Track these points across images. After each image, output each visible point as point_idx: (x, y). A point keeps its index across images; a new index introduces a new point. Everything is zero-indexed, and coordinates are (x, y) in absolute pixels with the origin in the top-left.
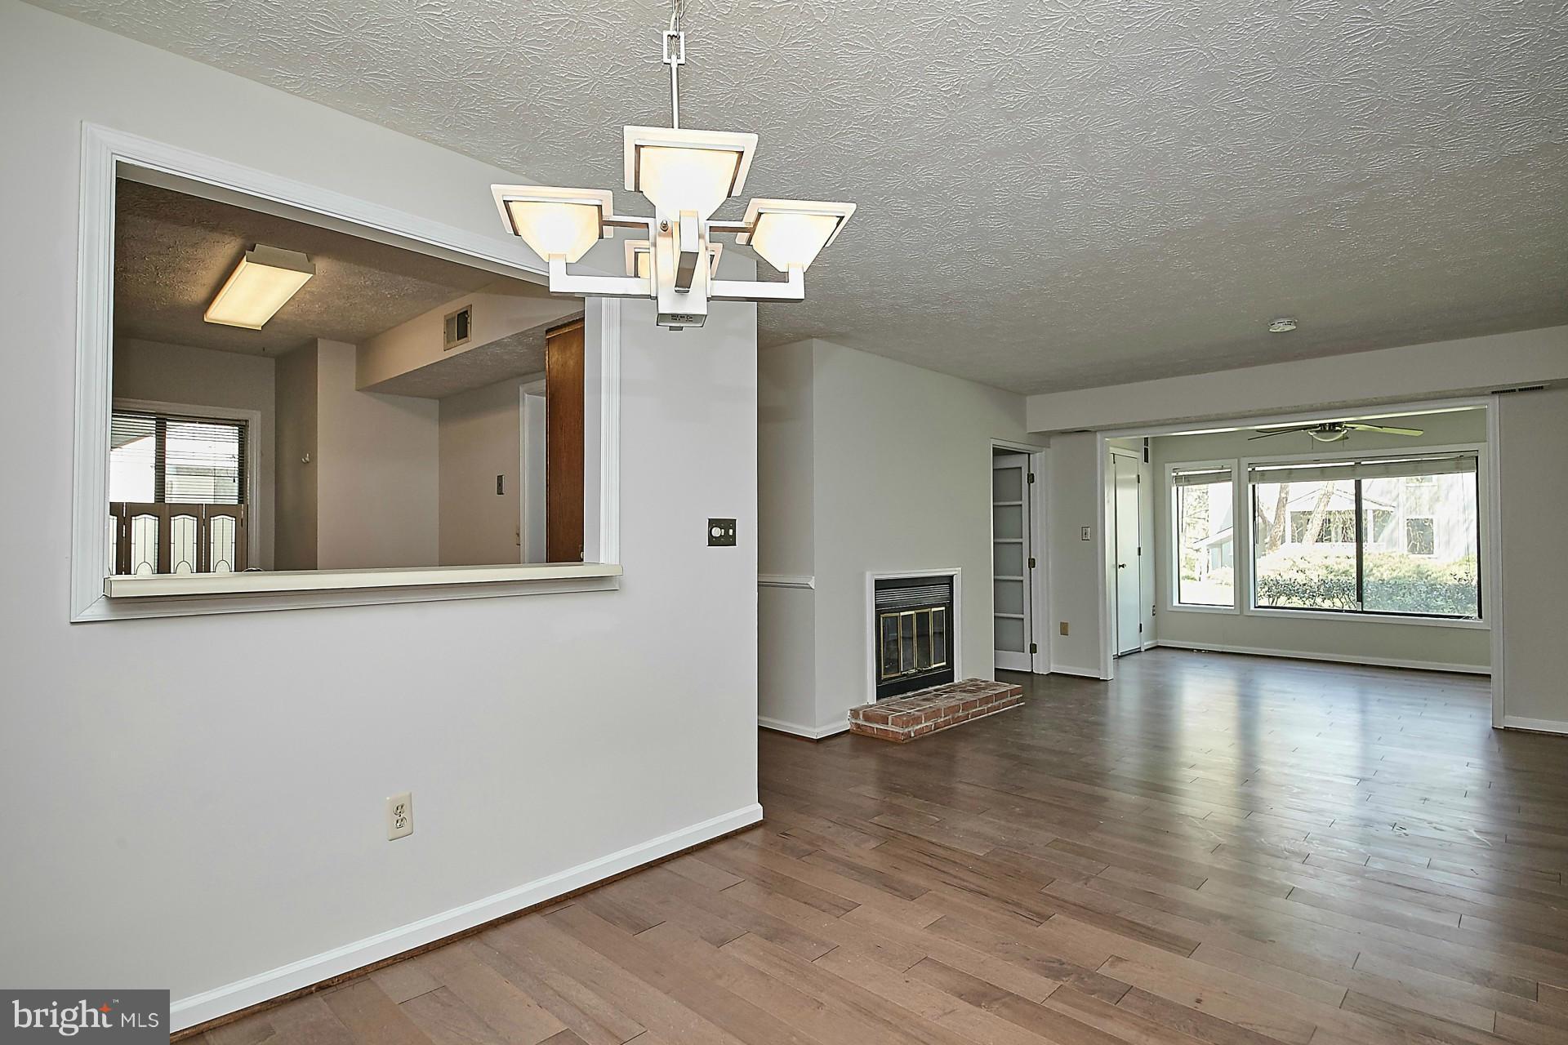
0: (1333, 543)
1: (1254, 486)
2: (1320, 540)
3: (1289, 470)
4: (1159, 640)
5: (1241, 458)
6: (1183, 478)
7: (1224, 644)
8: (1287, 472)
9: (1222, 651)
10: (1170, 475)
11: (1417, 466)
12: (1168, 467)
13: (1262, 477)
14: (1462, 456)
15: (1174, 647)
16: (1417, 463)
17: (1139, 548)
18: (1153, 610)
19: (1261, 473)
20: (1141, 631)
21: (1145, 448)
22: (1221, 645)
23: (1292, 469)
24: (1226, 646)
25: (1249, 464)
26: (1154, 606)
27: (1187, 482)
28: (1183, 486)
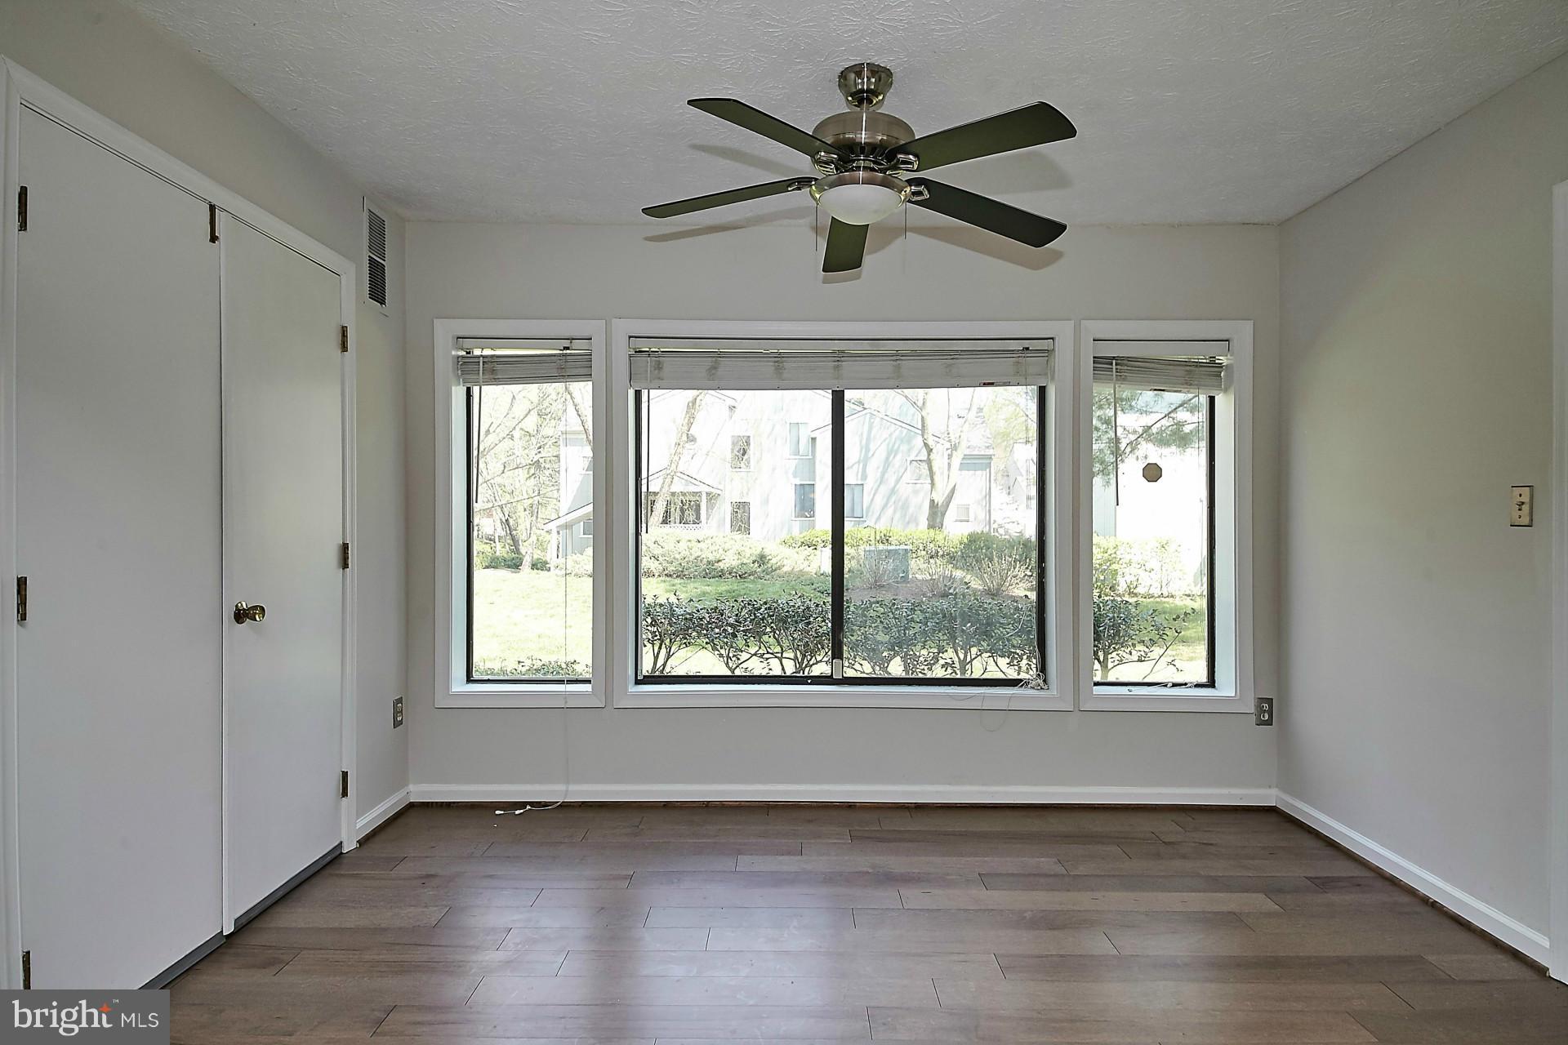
0: (672, 524)
1: (638, 394)
2: (665, 521)
3: (714, 359)
4: (411, 787)
5: (614, 320)
6: (481, 364)
7: (568, 782)
8: (708, 362)
9: (563, 802)
10: (446, 353)
11: (950, 365)
12: (444, 331)
13: (655, 370)
14: (1027, 349)
15: (449, 805)
16: (952, 357)
17: (345, 547)
18: (397, 712)
19: (656, 361)
20: (345, 793)
21: (371, 260)
22: (561, 787)
23: (720, 355)
24: (573, 787)
25: (630, 337)
26: (400, 701)
27: (492, 376)
28: (483, 387)
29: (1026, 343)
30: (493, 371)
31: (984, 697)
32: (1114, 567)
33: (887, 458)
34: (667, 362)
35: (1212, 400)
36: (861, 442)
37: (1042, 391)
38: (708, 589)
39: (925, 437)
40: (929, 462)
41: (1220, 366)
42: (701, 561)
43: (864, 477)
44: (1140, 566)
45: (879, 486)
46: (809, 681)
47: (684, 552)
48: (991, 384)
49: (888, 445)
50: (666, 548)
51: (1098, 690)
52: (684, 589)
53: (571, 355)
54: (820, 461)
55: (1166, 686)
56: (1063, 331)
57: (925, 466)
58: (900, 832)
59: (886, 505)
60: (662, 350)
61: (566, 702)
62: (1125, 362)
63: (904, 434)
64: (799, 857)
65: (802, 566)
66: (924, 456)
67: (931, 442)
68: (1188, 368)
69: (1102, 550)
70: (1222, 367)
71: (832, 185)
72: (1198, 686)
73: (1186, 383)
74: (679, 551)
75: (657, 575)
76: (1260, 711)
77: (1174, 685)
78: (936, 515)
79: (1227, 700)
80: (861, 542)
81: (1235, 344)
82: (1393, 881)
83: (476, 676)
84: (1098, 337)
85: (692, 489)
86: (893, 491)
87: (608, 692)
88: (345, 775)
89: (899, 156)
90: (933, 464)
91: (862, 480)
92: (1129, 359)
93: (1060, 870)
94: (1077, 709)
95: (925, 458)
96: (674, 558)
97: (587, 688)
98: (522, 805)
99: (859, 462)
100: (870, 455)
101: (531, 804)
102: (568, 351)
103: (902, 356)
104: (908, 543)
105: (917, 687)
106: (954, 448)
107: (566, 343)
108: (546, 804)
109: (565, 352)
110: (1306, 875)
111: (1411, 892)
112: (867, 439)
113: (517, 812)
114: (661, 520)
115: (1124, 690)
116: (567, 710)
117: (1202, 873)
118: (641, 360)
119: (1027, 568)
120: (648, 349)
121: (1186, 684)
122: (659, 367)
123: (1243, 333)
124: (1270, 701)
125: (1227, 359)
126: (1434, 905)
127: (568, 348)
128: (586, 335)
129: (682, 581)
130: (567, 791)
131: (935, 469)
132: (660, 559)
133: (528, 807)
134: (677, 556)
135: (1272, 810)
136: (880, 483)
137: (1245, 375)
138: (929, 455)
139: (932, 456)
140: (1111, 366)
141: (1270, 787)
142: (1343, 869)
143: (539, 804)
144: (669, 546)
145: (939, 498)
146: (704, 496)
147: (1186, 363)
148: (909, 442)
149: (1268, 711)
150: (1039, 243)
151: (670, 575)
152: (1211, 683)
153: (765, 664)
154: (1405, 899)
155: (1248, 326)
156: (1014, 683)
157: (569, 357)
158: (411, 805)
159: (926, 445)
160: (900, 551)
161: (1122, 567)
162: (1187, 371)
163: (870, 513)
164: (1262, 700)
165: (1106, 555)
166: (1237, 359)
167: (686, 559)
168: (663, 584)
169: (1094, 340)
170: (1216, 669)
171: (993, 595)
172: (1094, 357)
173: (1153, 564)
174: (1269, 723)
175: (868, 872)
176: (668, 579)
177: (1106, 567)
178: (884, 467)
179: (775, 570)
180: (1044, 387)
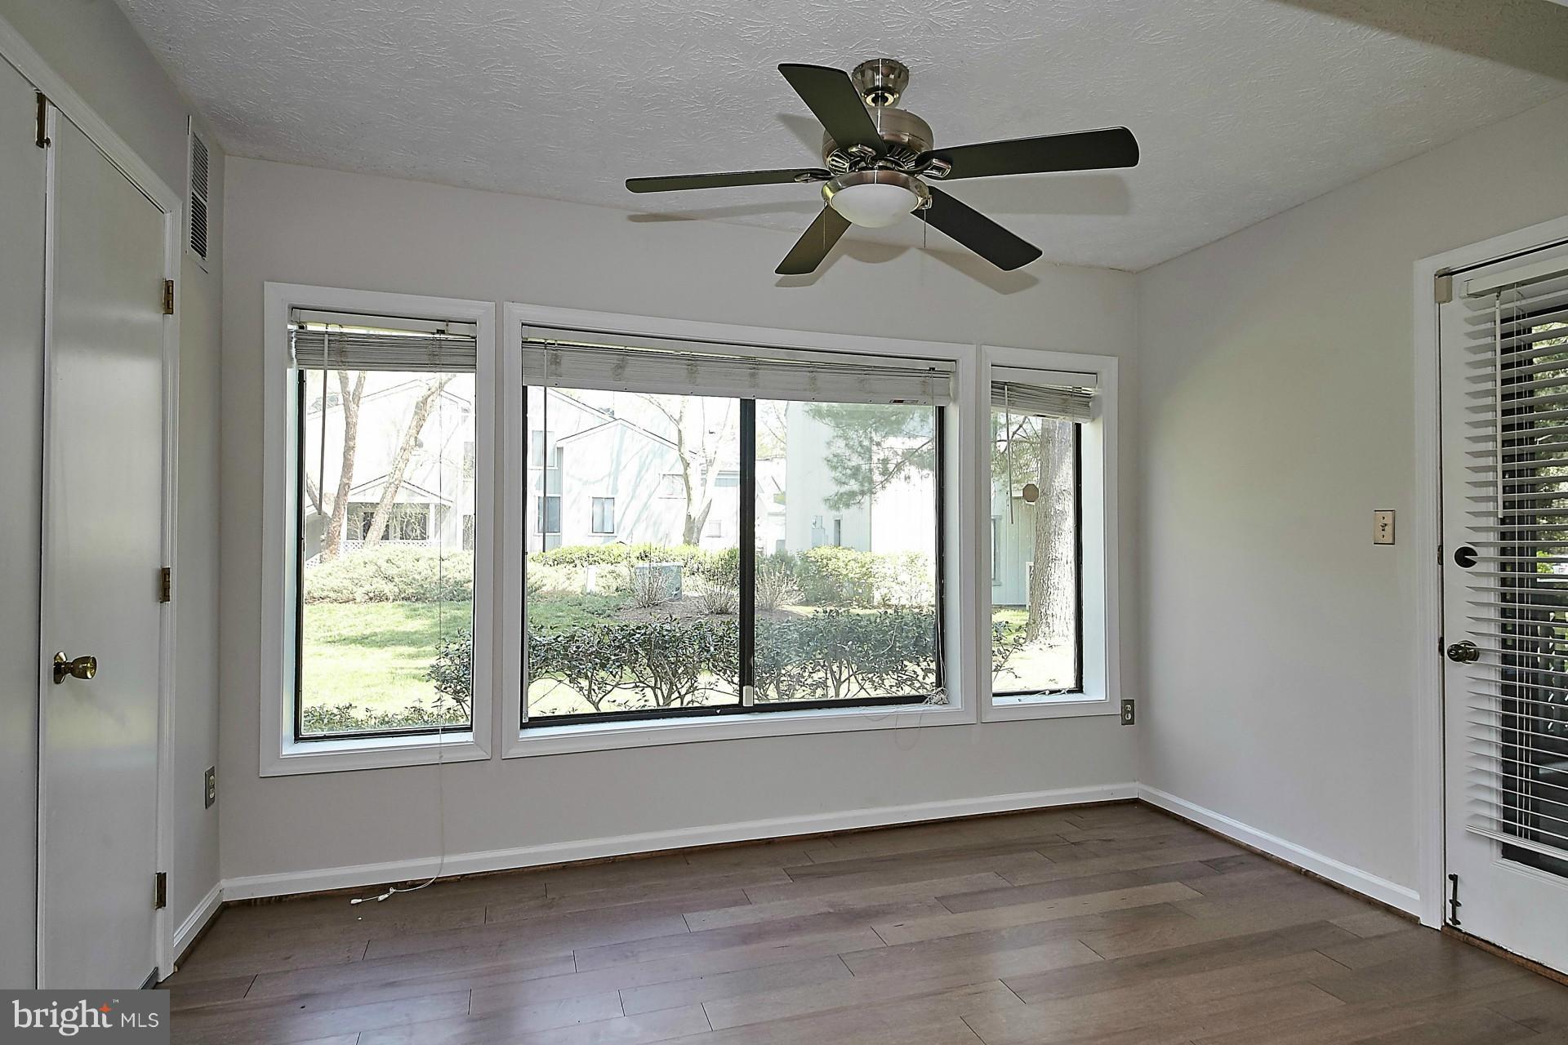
1: (525, 390)
2: (386, 537)
3: (622, 357)
4: (224, 883)
5: (506, 303)
6: (326, 342)
7: (443, 854)
8: (614, 360)
9: (437, 878)
10: (279, 328)
11: (863, 380)
12: (277, 296)
13: (551, 364)
14: (933, 369)
15: (280, 900)
16: (865, 372)
17: (165, 574)
18: (209, 787)
19: (553, 354)
20: (161, 902)
21: (194, 198)
22: (435, 861)
23: (628, 353)
24: (448, 859)
25: (523, 324)
26: (211, 772)
27: (339, 359)
28: (328, 371)
29: (933, 364)
30: (342, 352)
31: (897, 716)
32: (871, 580)
33: (640, 472)
34: (567, 357)
35: (1078, 427)
36: (611, 454)
37: (941, 412)
38: (459, 613)
39: (682, 451)
40: (686, 477)
41: (1088, 396)
42: (447, 581)
43: (615, 490)
44: (892, 580)
45: (630, 502)
46: (718, 711)
47: (425, 572)
48: (901, 402)
49: (641, 457)
50: (403, 567)
51: (997, 701)
52: (430, 614)
53: (447, 340)
54: (567, 474)
55: (1044, 693)
56: (966, 355)
57: (680, 482)
58: (835, 864)
59: (638, 520)
60: (558, 342)
61: (441, 757)
62: (1014, 388)
63: (657, 448)
64: (750, 907)
65: (563, 585)
66: (679, 469)
67: (687, 456)
68: (1064, 397)
69: (860, 565)
70: (1090, 398)
71: (850, 183)
72: (1070, 692)
73: (1063, 411)
74: (419, 570)
75: (391, 598)
76: (1125, 711)
77: (1052, 692)
78: (692, 531)
79: (1099, 703)
80: (620, 559)
81: (1103, 377)
82: (1264, 857)
83: (304, 733)
84: (995, 362)
85: (418, 500)
86: (645, 506)
87: (496, 739)
88: (161, 878)
89: (934, 161)
90: (689, 479)
91: (612, 493)
92: (1018, 385)
93: (1003, 883)
94: (979, 721)
95: (682, 472)
96: (414, 579)
97: (467, 737)
98: (384, 888)
99: (609, 475)
100: (621, 468)
101: (395, 885)
102: (442, 336)
103: (818, 368)
104: (669, 559)
105: (828, 710)
106: (710, 463)
107: (441, 326)
108: (414, 884)
109: (437, 336)
110: (1201, 859)
111: (1284, 864)
112: (618, 452)
113: (381, 898)
114: (381, 534)
115: (1014, 700)
116: (442, 766)
117: (1121, 869)
118: (535, 353)
119: (795, 583)
120: (543, 341)
121: (1059, 691)
122: (556, 361)
123: (1110, 368)
124: (1131, 702)
125: (1095, 391)
126: (1307, 874)
127: (442, 332)
128: (470, 318)
129: (425, 605)
130: (442, 864)
131: (691, 484)
132: (396, 580)
133: (392, 890)
134: (417, 577)
135: (1136, 802)
136: (632, 498)
137: (1110, 405)
138: (686, 469)
139: (688, 471)
140: (1007, 392)
141: (1135, 781)
142: (1221, 852)
143: (404, 884)
144: (407, 565)
145: (696, 513)
146: (432, 508)
147: (1062, 393)
148: (662, 456)
149: (1129, 711)
150: (1007, 266)
151: (409, 599)
152: (1079, 688)
153: (639, 696)
154: (1282, 872)
155: (1115, 361)
156: (919, 699)
157: (443, 343)
158: (226, 907)
159: (682, 459)
160: (673, 568)
161: (878, 580)
162: (1063, 399)
163: (622, 528)
164: (1126, 702)
165: (864, 569)
166: (1104, 390)
167: (429, 580)
168: (401, 609)
169: (992, 366)
170: (1084, 676)
171: (766, 610)
172: (992, 382)
173: (903, 577)
174: (1131, 722)
175: (829, 912)
176: (405, 602)
177: (864, 581)
178: (635, 482)
179: (536, 590)
180: (943, 407)
